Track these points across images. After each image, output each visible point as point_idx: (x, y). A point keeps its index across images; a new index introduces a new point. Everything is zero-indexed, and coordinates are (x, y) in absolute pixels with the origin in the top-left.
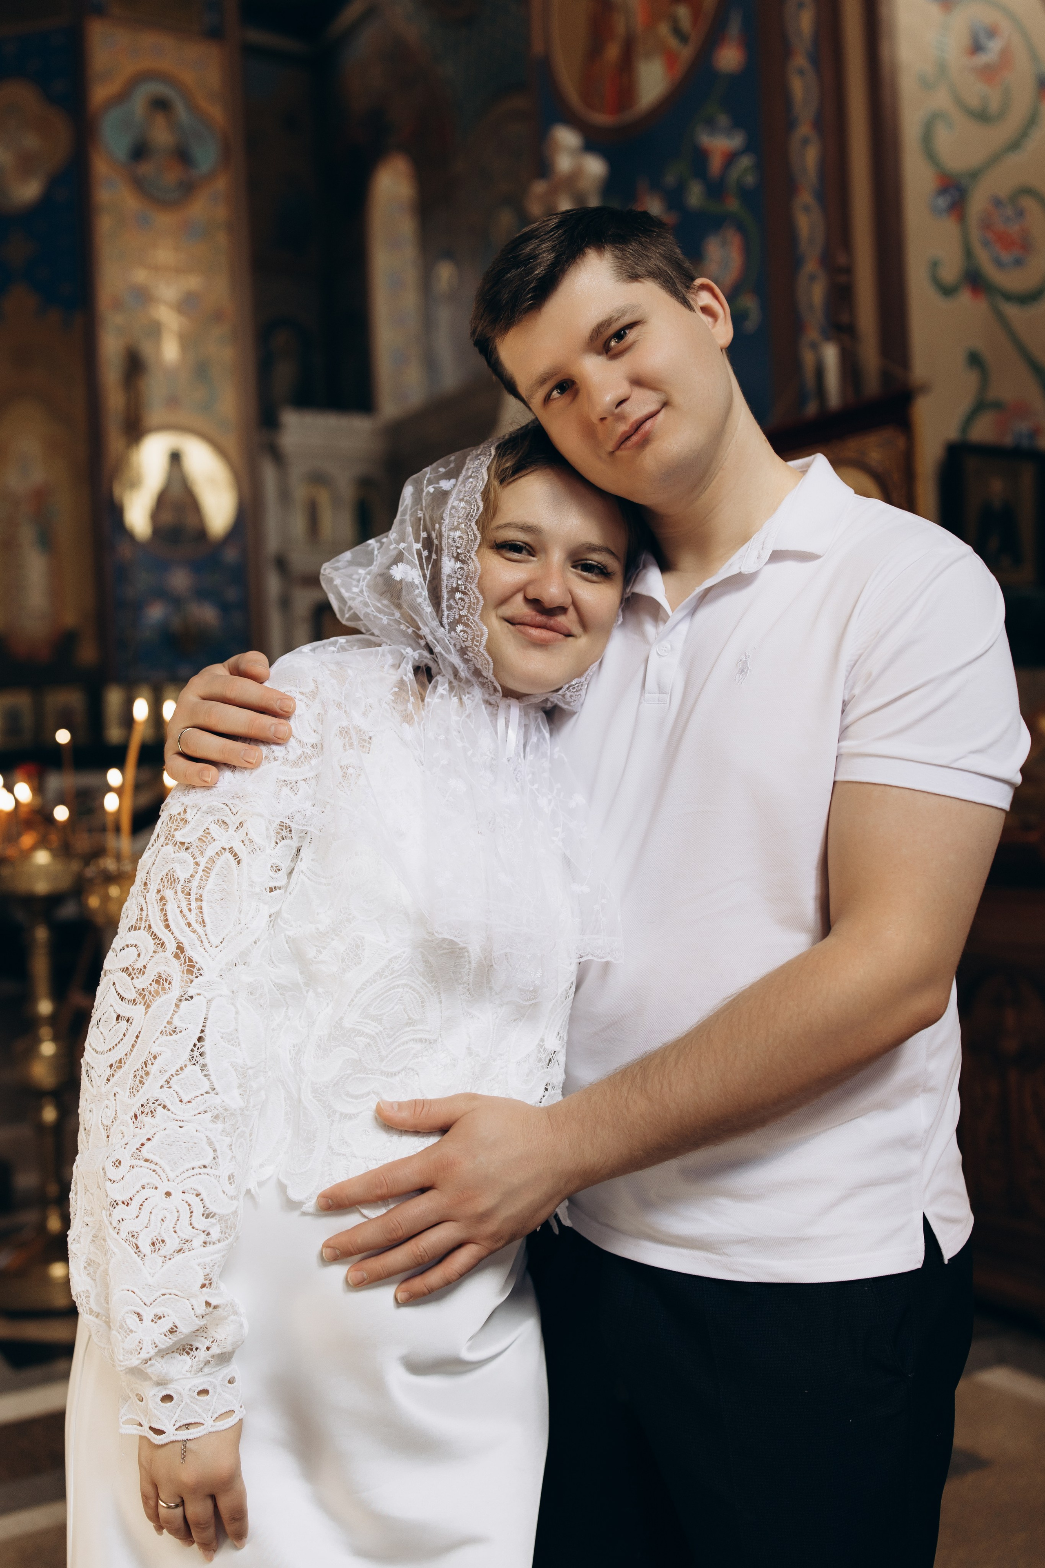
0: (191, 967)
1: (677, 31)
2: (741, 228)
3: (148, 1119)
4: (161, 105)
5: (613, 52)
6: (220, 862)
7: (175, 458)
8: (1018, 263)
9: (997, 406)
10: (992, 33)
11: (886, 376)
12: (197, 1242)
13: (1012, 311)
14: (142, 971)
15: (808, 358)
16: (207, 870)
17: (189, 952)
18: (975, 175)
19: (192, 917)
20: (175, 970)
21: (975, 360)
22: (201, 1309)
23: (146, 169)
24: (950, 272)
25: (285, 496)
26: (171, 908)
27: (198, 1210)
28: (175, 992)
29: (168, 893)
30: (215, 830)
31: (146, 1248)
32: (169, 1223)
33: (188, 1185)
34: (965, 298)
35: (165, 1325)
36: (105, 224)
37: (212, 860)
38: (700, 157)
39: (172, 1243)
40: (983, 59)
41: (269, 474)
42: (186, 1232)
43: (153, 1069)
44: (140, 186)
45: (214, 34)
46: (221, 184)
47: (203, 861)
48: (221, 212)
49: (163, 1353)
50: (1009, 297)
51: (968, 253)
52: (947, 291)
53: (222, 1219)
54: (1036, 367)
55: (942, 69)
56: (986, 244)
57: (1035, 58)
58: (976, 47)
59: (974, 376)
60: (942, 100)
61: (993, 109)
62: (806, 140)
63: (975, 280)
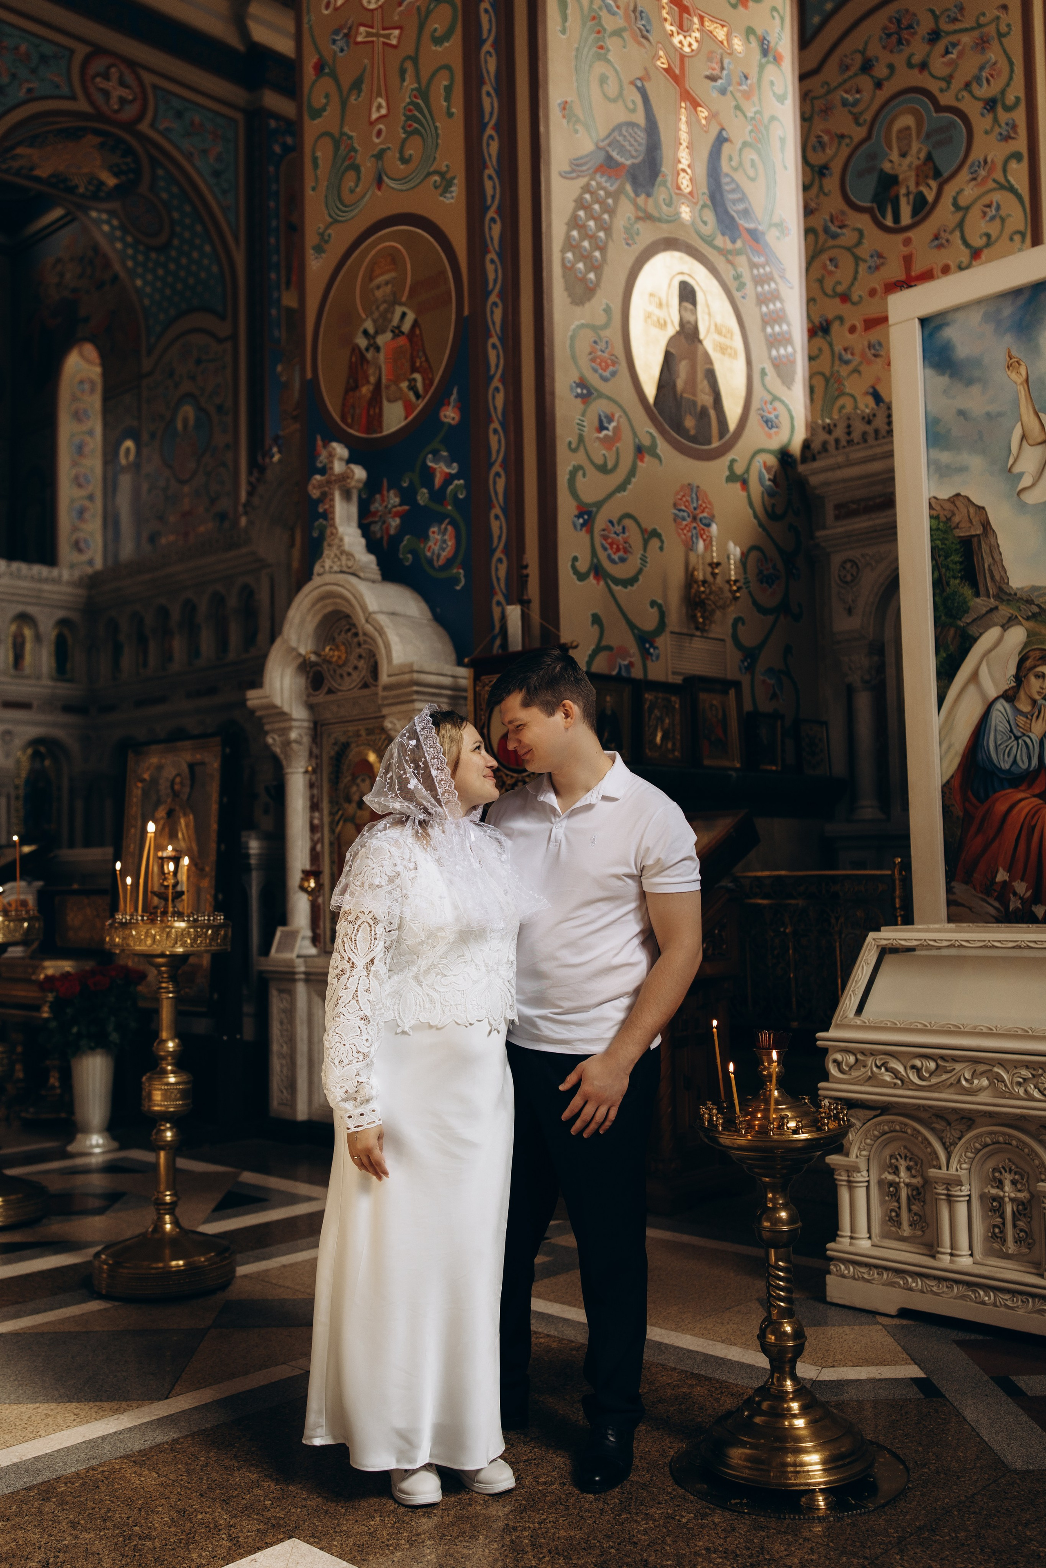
0: (353, 966)
1: (413, 388)
2: (453, 523)
3: (337, 1019)
5: (366, 390)
6: (362, 926)
8: (623, 560)
9: (609, 648)
10: (610, 419)
11: (544, 630)
12: (354, 1062)
13: (617, 589)
14: (337, 968)
15: (496, 612)
16: (358, 930)
17: (353, 960)
18: (599, 504)
19: (353, 948)
20: (347, 966)
21: (596, 620)
22: (356, 1084)
24: (583, 566)
26: (346, 945)
27: (355, 1050)
28: (348, 975)
29: (345, 939)
30: (360, 915)
31: (337, 1063)
32: (345, 1055)
33: (353, 1041)
34: (591, 579)
35: (344, 1090)
37: (359, 926)
38: (427, 475)
39: (346, 1062)
40: (604, 433)
42: (351, 1058)
43: (340, 1002)
47: (356, 927)
49: (343, 1100)
50: (617, 582)
51: (594, 553)
52: (582, 577)
53: (364, 1054)
54: (632, 626)
55: (581, 439)
56: (605, 549)
57: (635, 435)
58: (602, 428)
59: (596, 629)
60: (580, 458)
61: (610, 465)
62: (498, 474)
63: (597, 570)
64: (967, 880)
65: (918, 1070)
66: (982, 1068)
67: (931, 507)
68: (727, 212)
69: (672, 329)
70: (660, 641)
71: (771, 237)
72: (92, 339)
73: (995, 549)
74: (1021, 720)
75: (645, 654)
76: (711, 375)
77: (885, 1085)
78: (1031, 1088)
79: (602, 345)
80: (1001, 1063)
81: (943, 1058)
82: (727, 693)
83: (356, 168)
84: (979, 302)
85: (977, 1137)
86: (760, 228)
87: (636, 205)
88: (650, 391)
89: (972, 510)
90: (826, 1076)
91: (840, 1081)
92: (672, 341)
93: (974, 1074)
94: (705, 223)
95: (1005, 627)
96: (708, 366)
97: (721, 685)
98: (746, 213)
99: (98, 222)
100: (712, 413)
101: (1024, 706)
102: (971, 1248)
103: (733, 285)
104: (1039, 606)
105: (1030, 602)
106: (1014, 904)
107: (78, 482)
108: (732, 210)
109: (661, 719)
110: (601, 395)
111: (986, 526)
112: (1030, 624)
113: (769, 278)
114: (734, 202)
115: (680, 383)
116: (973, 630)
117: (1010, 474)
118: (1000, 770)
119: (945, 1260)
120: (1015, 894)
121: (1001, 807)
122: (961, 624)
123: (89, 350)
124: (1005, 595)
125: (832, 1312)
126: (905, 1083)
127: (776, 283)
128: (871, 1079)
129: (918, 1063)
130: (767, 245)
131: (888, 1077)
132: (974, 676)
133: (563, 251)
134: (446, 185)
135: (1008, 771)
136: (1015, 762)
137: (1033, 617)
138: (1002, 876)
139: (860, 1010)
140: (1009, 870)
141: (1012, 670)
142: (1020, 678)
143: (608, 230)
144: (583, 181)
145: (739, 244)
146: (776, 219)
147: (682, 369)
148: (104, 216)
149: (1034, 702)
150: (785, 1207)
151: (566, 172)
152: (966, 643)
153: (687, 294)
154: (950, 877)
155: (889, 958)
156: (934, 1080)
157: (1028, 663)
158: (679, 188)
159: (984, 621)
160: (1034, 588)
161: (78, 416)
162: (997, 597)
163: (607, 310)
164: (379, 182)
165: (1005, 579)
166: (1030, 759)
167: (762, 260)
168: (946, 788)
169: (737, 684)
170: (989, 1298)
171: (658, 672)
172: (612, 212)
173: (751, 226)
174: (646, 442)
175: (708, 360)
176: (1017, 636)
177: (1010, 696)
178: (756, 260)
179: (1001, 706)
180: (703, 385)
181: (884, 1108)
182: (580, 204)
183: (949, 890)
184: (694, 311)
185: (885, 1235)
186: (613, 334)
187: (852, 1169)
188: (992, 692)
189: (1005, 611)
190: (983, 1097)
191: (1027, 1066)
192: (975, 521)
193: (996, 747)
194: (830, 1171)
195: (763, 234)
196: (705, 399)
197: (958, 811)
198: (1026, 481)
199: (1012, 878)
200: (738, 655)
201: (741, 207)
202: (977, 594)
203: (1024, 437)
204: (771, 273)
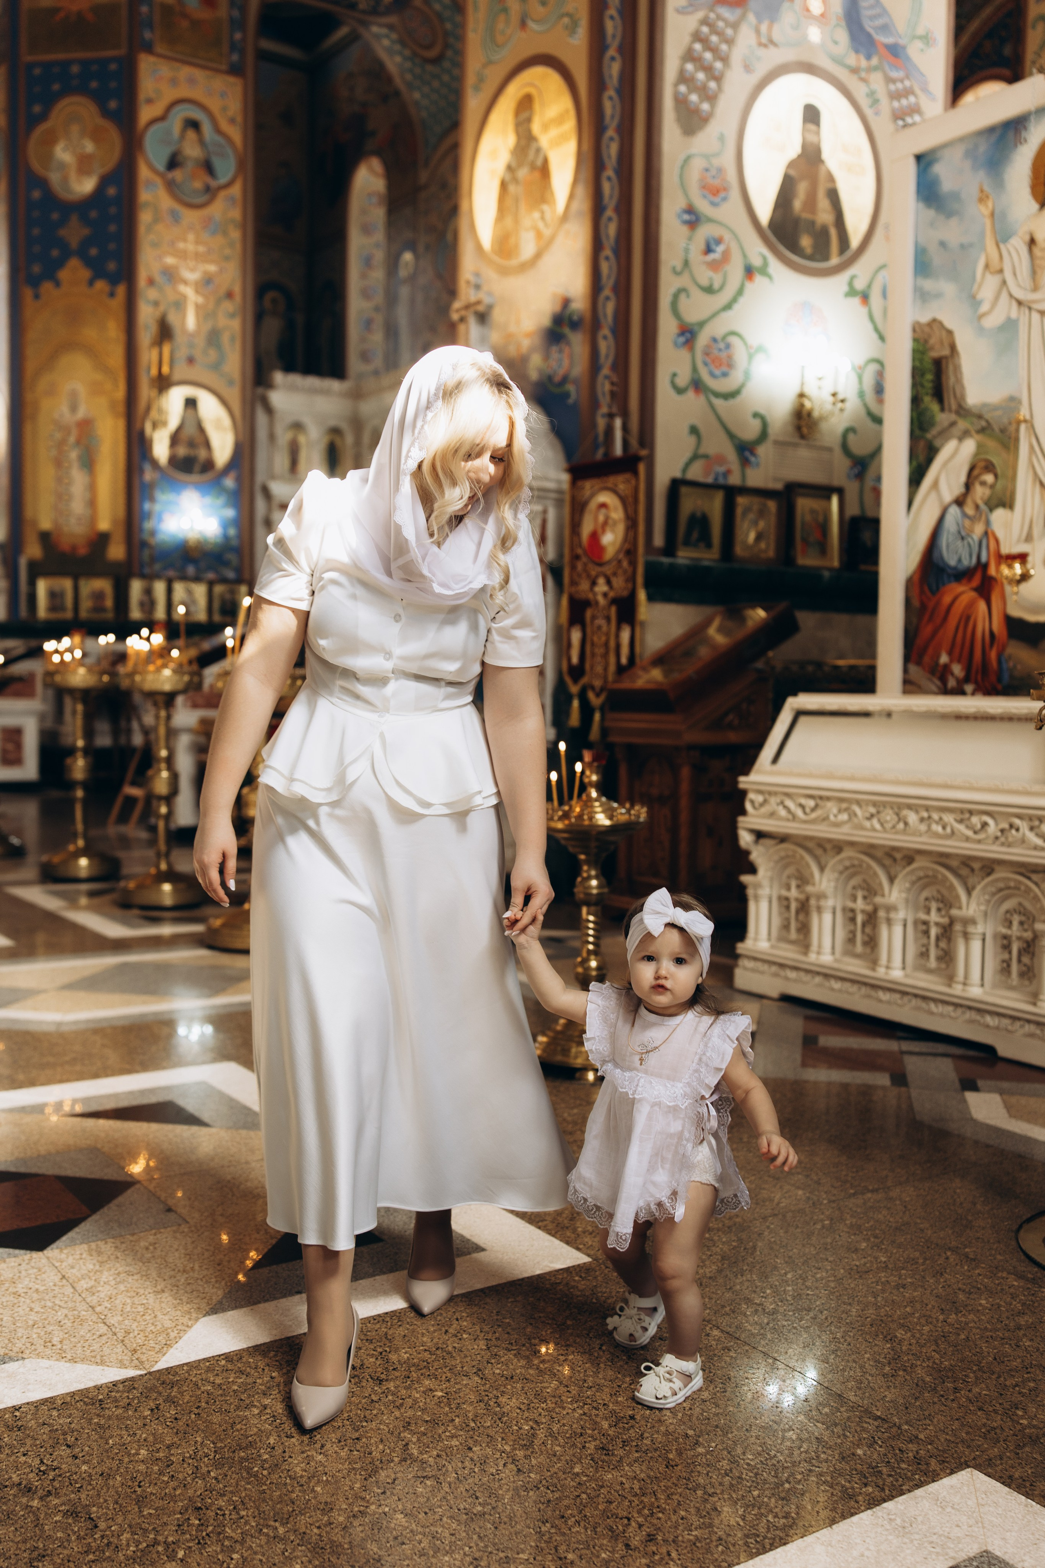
1: (544, 218)
2: (569, 344)
4: (193, 125)
5: (509, 221)
7: (191, 403)
8: (725, 375)
9: (706, 456)
10: (719, 241)
13: (718, 402)
15: (601, 423)
18: (702, 324)
21: (694, 431)
23: (177, 175)
24: (683, 380)
25: (272, 437)
34: (691, 394)
36: (145, 218)
40: (712, 256)
41: (261, 418)
44: (171, 187)
45: (235, 70)
46: (236, 190)
48: (236, 214)
50: (717, 395)
51: (695, 369)
52: (680, 391)
54: (731, 435)
55: (686, 263)
56: (706, 364)
57: (745, 256)
58: (708, 250)
59: (692, 440)
60: (684, 281)
61: (716, 286)
62: (607, 298)
63: (697, 385)
64: (919, 663)
65: (802, 807)
66: (844, 805)
67: (914, 330)
68: (861, 28)
69: (794, 150)
70: (761, 450)
71: (914, 51)
72: (378, 153)
73: (957, 369)
74: (967, 523)
75: (745, 462)
76: (833, 196)
77: (781, 819)
78: (875, 822)
79: (713, 172)
80: (858, 803)
81: (821, 798)
82: (829, 498)
83: (505, 10)
84: (961, 139)
85: (841, 861)
86: (901, 42)
87: (758, 32)
88: (764, 212)
89: (944, 333)
90: (744, 812)
91: (753, 816)
92: (792, 164)
93: (840, 811)
94: (836, 43)
95: (961, 439)
96: (830, 185)
97: (824, 491)
98: (885, 29)
99: (378, 37)
100: (833, 232)
101: (970, 510)
102: (833, 948)
103: (864, 103)
104: (987, 421)
105: (980, 417)
106: (952, 683)
107: (366, 294)
108: (869, 26)
109: (755, 523)
110: (710, 220)
111: (953, 348)
112: (979, 437)
113: (908, 92)
114: (872, 18)
115: (797, 204)
116: (937, 443)
117: (974, 301)
118: (949, 567)
119: (812, 957)
120: (952, 674)
121: (947, 599)
122: (929, 436)
123: (376, 163)
124: (962, 411)
125: (737, 996)
126: (794, 817)
127: (916, 96)
128: (772, 815)
129: (803, 801)
130: (908, 59)
131: (783, 813)
132: (935, 485)
133: (676, 85)
134: (572, 29)
135: (955, 568)
136: (960, 560)
137: (982, 431)
138: (944, 659)
139: (775, 760)
140: (950, 653)
141: (963, 478)
142: (968, 486)
143: (725, 60)
144: (700, 15)
145: (875, 61)
146: (920, 31)
147: (802, 189)
148: (384, 31)
149: (977, 507)
150: (597, 877)
151: (683, 8)
152: (931, 452)
153: (812, 115)
154: (907, 658)
155: (803, 720)
156: (814, 815)
157: (976, 472)
158: (808, 10)
159: (945, 433)
160: (985, 405)
161: (366, 230)
162: (958, 413)
163: (722, 138)
164: (523, 24)
165: (963, 397)
166: (971, 556)
167: (900, 74)
168: (909, 583)
169: (840, 491)
170: (837, 985)
171: (756, 478)
172: (730, 42)
173: (889, 40)
174: (757, 262)
175: (831, 178)
176: (969, 447)
177: (960, 502)
178: (894, 74)
179: (954, 510)
180: (823, 203)
181: (783, 839)
182: (697, 37)
183: (906, 671)
184: (818, 133)
185: (781, 939)
186: (728, 161)
187: (758, 886)
188: (948, 497)
189: (962, 424)
190: (846, 829)
191: (875, 804)
192: (946, 344)
193: (948, 546)
194: (743, 888)
195: (904, 48)
196: (824, 216)
197: (916, 603)
198: (984, 308)
199: (951, 661)
200: (846, 463)
201: (879, 22)
202: (942, 410)
203: (987, 266)
204: (911, 87)
